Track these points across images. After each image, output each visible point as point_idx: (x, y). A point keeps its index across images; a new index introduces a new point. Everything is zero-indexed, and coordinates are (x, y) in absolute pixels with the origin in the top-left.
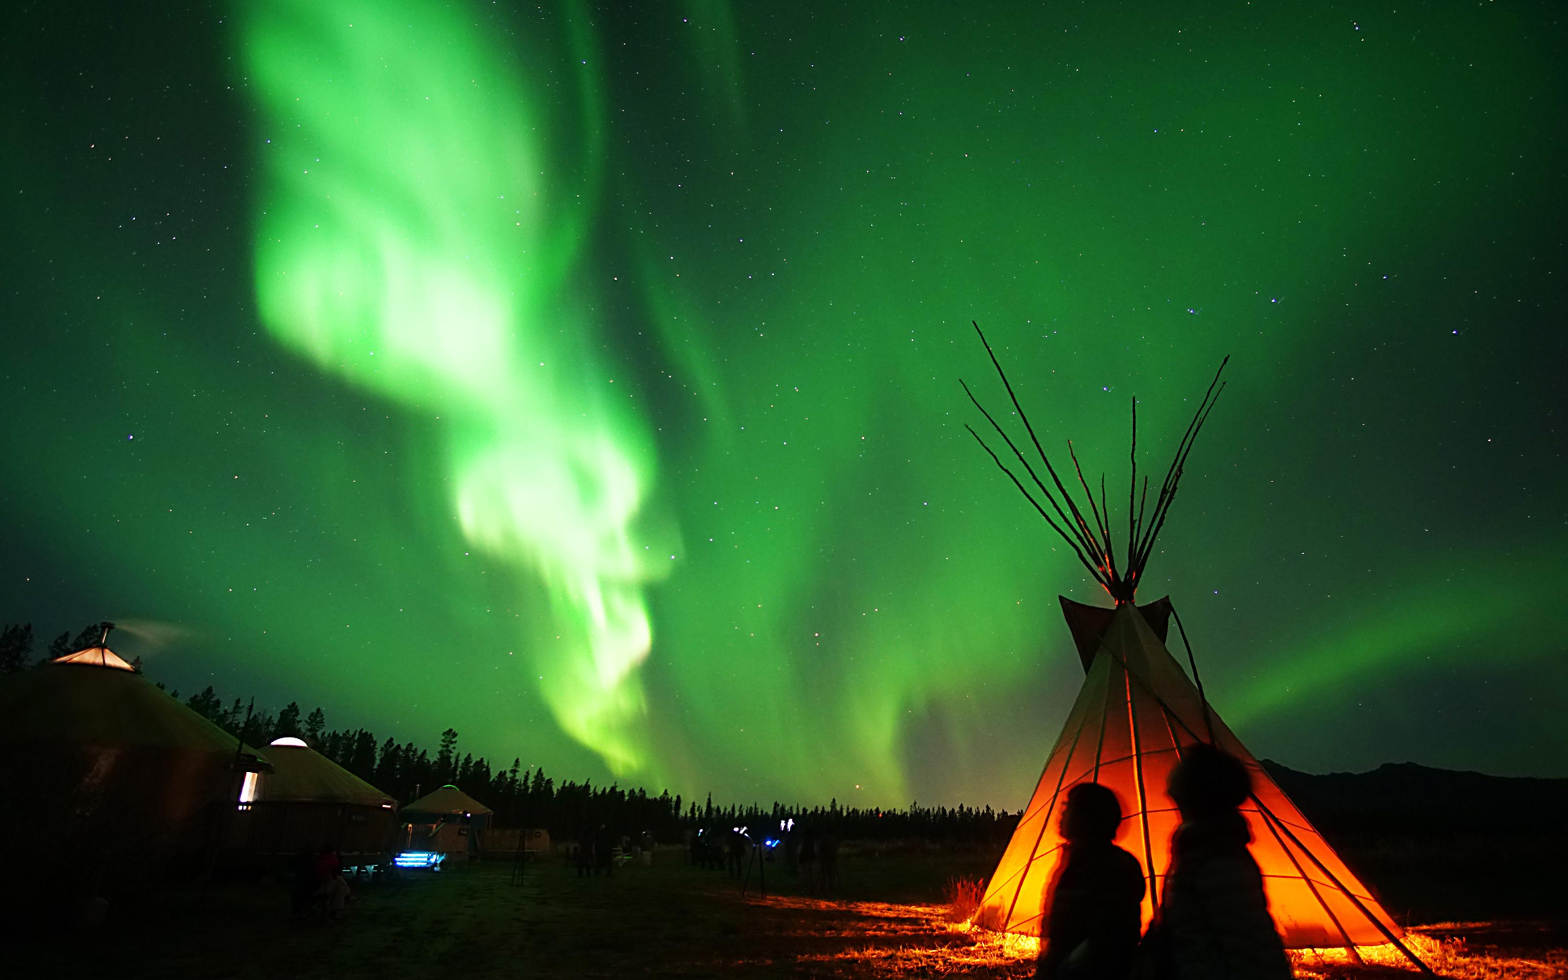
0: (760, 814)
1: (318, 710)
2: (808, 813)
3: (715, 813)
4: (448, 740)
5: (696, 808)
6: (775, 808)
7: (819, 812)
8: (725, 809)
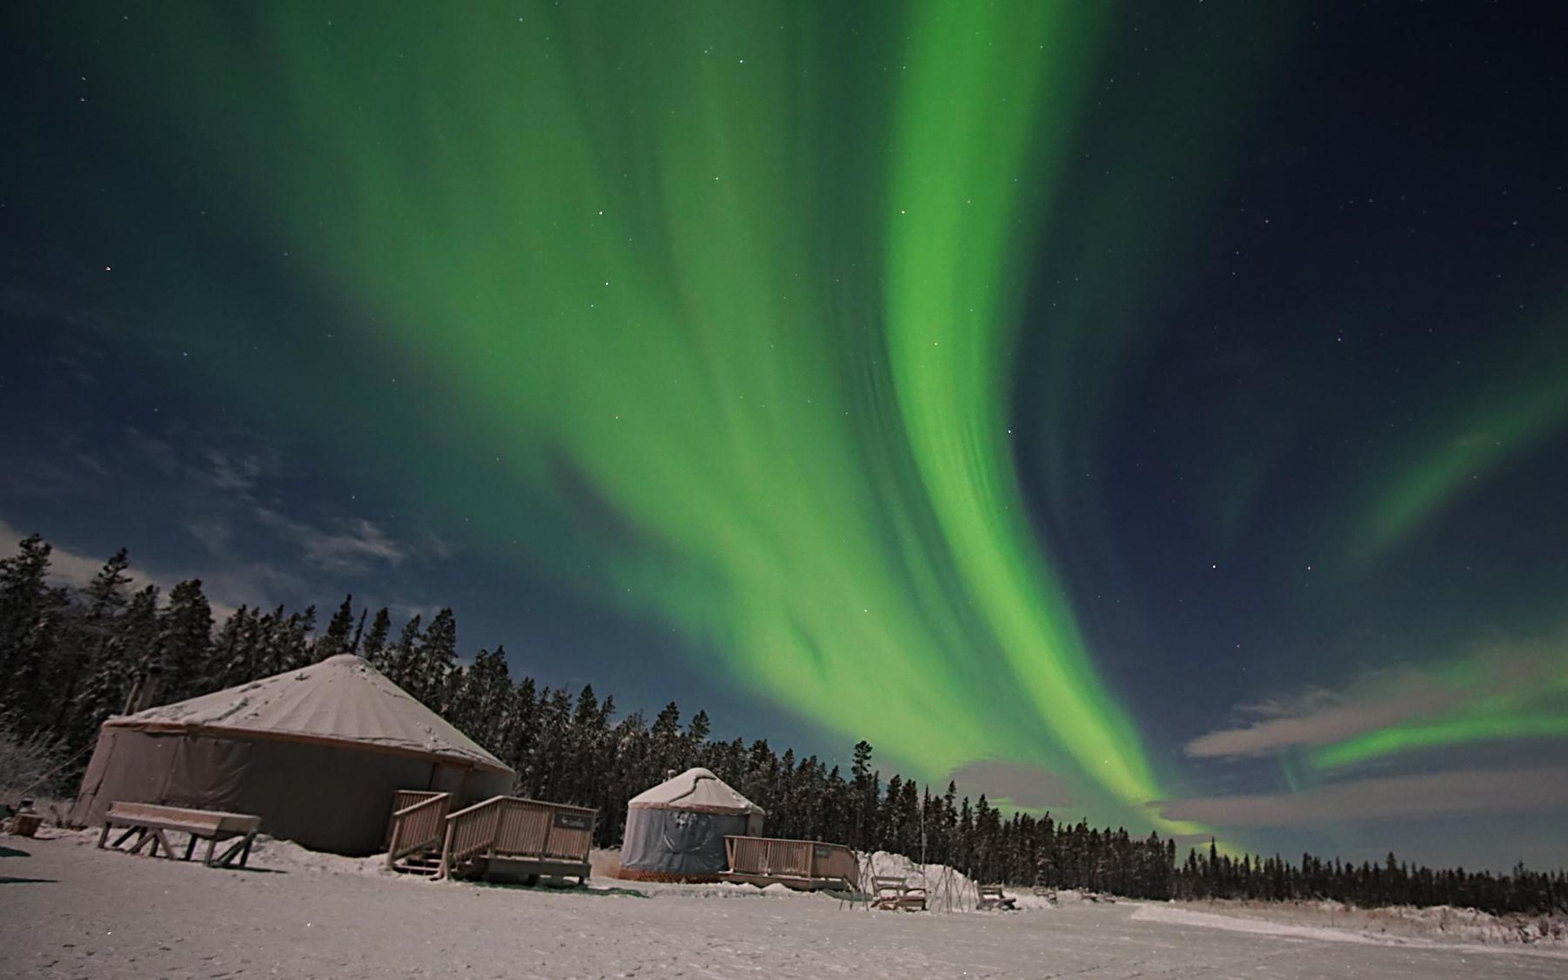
0: (1285, 869)
1: (702, 713)
2: (1354, 870)
3: (1223, 865)
4: (861, 754)
5: (1197, 857)
6: (1305, 862)
7: (1371, 870)
8: (1236, 860)
